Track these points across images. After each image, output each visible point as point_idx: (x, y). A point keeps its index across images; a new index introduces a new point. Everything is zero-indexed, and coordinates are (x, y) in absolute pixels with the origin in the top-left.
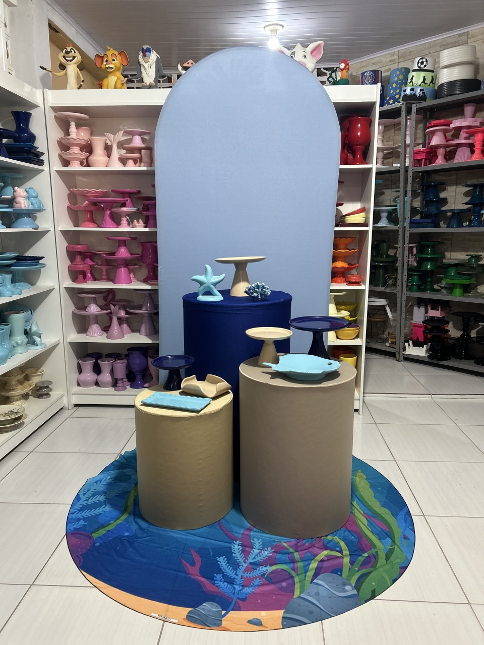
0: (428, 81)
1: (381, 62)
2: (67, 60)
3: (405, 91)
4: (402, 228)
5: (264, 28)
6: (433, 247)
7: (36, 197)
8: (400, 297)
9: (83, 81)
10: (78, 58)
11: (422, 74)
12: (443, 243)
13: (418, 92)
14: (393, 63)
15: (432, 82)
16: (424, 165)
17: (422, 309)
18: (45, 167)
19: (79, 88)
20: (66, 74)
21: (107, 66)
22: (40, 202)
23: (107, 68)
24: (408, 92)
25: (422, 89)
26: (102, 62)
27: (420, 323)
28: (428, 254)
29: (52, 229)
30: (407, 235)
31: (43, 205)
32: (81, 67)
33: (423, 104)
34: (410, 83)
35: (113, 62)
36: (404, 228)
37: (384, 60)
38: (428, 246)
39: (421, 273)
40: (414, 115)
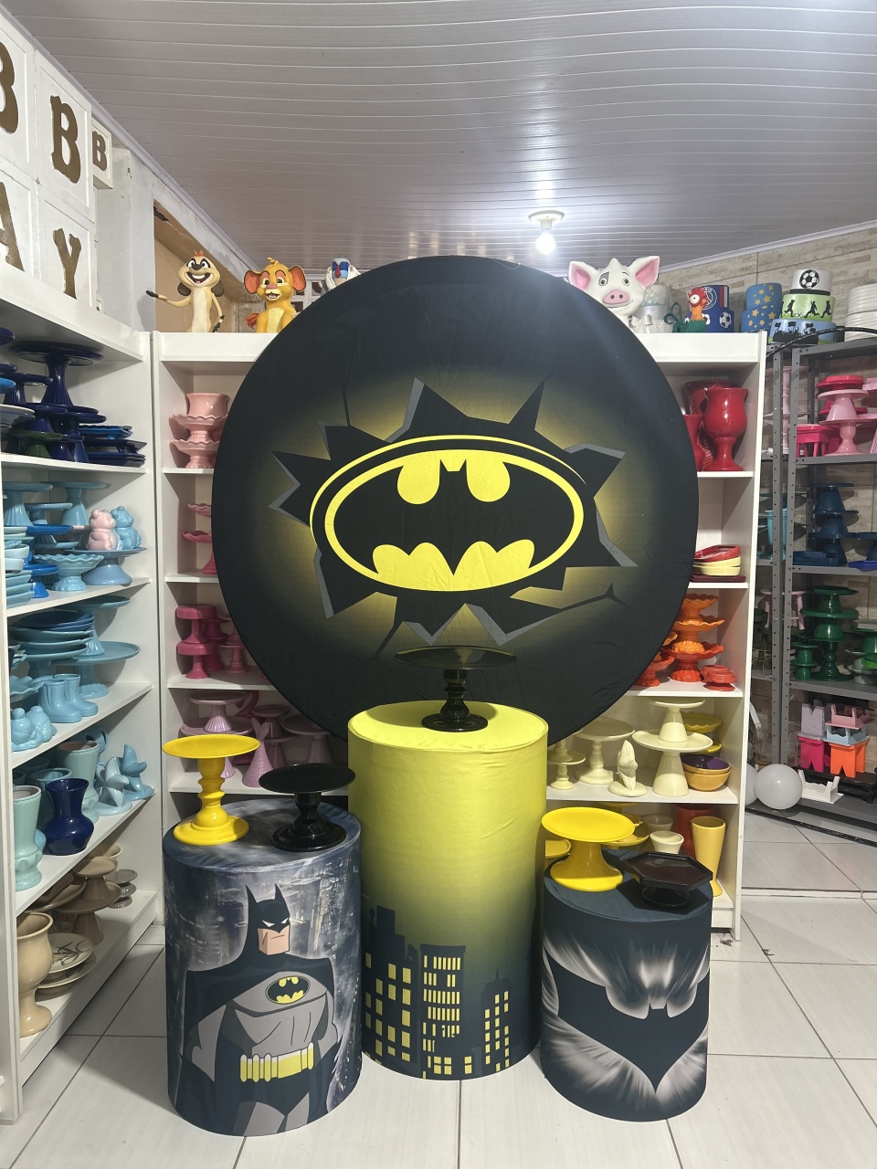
0: (820, 309)
1: (724, 270)
2: (195, 280)
3: (778, 325)
4: (778, 564)
5: (530, 217)
6: (836, 599)
7: (129, 526)
8: (778, 690)
9: (222, 318)
10: (215, 276)
11: (810, 298)
12: (854, 592)
13: (802, 328)
14: (747, 272)
15: (827, 311)
16: (819, 454)
17: (819, 712)
18: (147, 468)
19: (215, 329)
20: (191, 304)
21: (268, 292)
22: (136, 533)
23: (268, 295)
24: (784, 327)
25: (810, 323)
26: (258, 284)
27: (815, 738)
28: (828, 611)
29: (152, 580)
30: (789, 575)
31: (140, 539)
32: (218, 290)
33: (813, 350)
34: (786, 312)
35: (279, 285)
36: (783, 563)
37: (731, 267)
38: (828, 598)
39: (816, 647)
40: (796, 365)
